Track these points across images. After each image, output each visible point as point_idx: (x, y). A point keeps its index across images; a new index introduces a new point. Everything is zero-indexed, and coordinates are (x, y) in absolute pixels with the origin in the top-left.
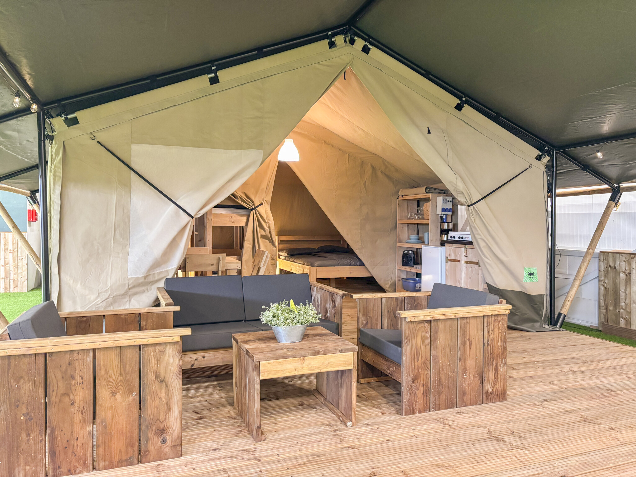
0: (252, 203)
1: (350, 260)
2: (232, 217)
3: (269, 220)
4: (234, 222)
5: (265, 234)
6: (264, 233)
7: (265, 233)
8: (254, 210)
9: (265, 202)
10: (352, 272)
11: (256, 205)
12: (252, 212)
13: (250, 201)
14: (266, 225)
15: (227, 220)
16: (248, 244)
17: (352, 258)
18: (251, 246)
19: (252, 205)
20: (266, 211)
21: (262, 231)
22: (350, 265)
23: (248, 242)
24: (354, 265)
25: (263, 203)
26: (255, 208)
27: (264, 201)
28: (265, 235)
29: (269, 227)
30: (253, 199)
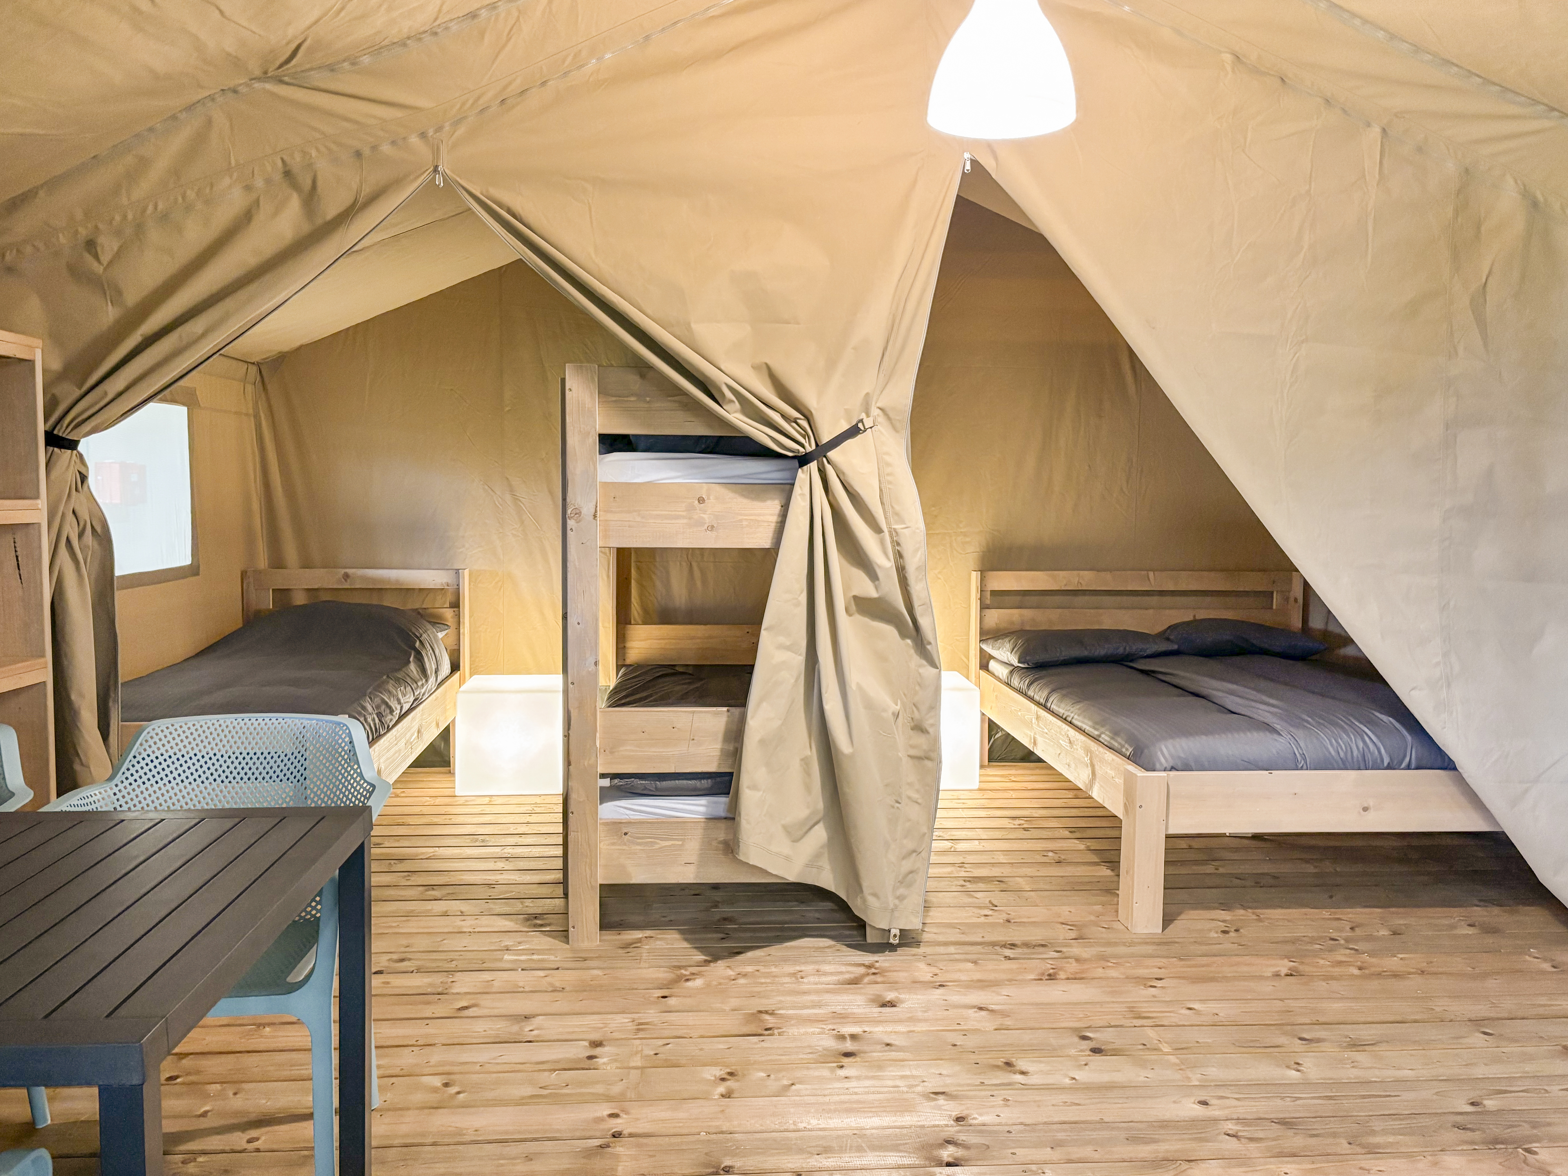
0: (804, 423)
1: (1361, 734)
2: (701, 500)
3: (897, 514)
4: (712, 528)
5: (874, 594)
6: (868, 589)
7: (877, 588)
8: (814, 465)
9: (881, 419)
10: (1371, 803)
11: (825, 438)
12: (802, 475)
13: (795, 414)
14: (882, 543)
15: (678, 517)
16: (781, 647)
17: (1371, 723)
18: (799, 660)
19: (805, 435)
20: (882, 466)
21: (859, 575)
22: (1363, 764)
23: (782, 639)
24: (1389, 767)
25: (868, 423)
26: (822, 450)
27: (875, 412)
28: (875, 599)
29: (899, 555)
30: (810, 399)
